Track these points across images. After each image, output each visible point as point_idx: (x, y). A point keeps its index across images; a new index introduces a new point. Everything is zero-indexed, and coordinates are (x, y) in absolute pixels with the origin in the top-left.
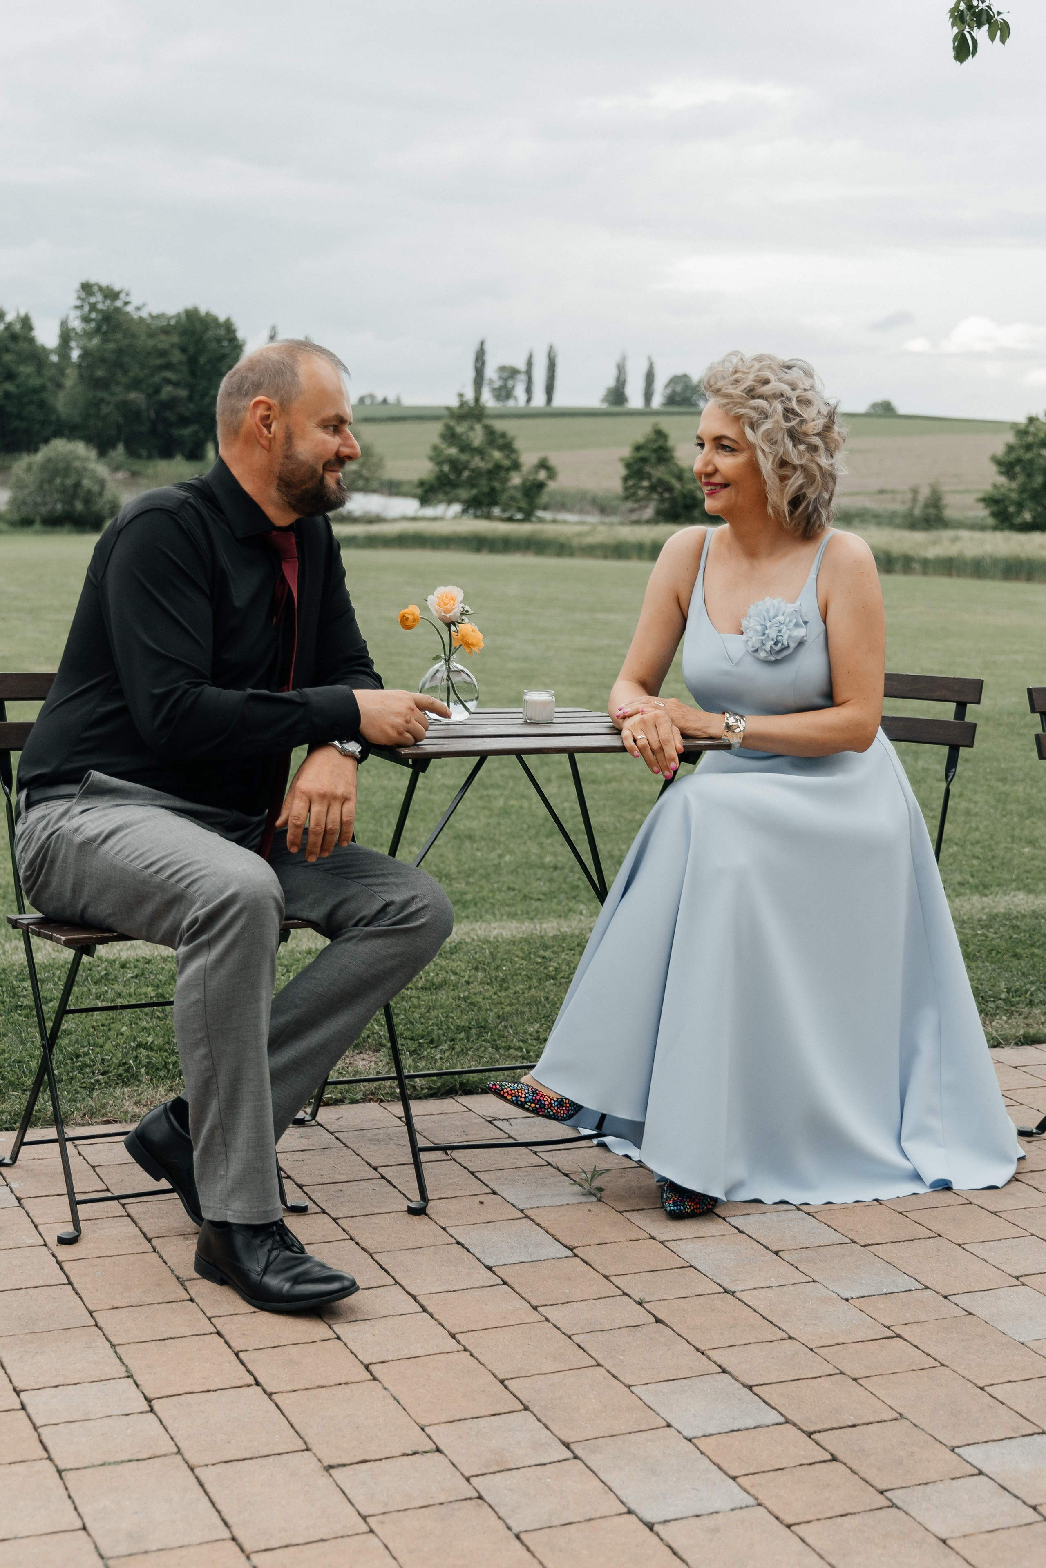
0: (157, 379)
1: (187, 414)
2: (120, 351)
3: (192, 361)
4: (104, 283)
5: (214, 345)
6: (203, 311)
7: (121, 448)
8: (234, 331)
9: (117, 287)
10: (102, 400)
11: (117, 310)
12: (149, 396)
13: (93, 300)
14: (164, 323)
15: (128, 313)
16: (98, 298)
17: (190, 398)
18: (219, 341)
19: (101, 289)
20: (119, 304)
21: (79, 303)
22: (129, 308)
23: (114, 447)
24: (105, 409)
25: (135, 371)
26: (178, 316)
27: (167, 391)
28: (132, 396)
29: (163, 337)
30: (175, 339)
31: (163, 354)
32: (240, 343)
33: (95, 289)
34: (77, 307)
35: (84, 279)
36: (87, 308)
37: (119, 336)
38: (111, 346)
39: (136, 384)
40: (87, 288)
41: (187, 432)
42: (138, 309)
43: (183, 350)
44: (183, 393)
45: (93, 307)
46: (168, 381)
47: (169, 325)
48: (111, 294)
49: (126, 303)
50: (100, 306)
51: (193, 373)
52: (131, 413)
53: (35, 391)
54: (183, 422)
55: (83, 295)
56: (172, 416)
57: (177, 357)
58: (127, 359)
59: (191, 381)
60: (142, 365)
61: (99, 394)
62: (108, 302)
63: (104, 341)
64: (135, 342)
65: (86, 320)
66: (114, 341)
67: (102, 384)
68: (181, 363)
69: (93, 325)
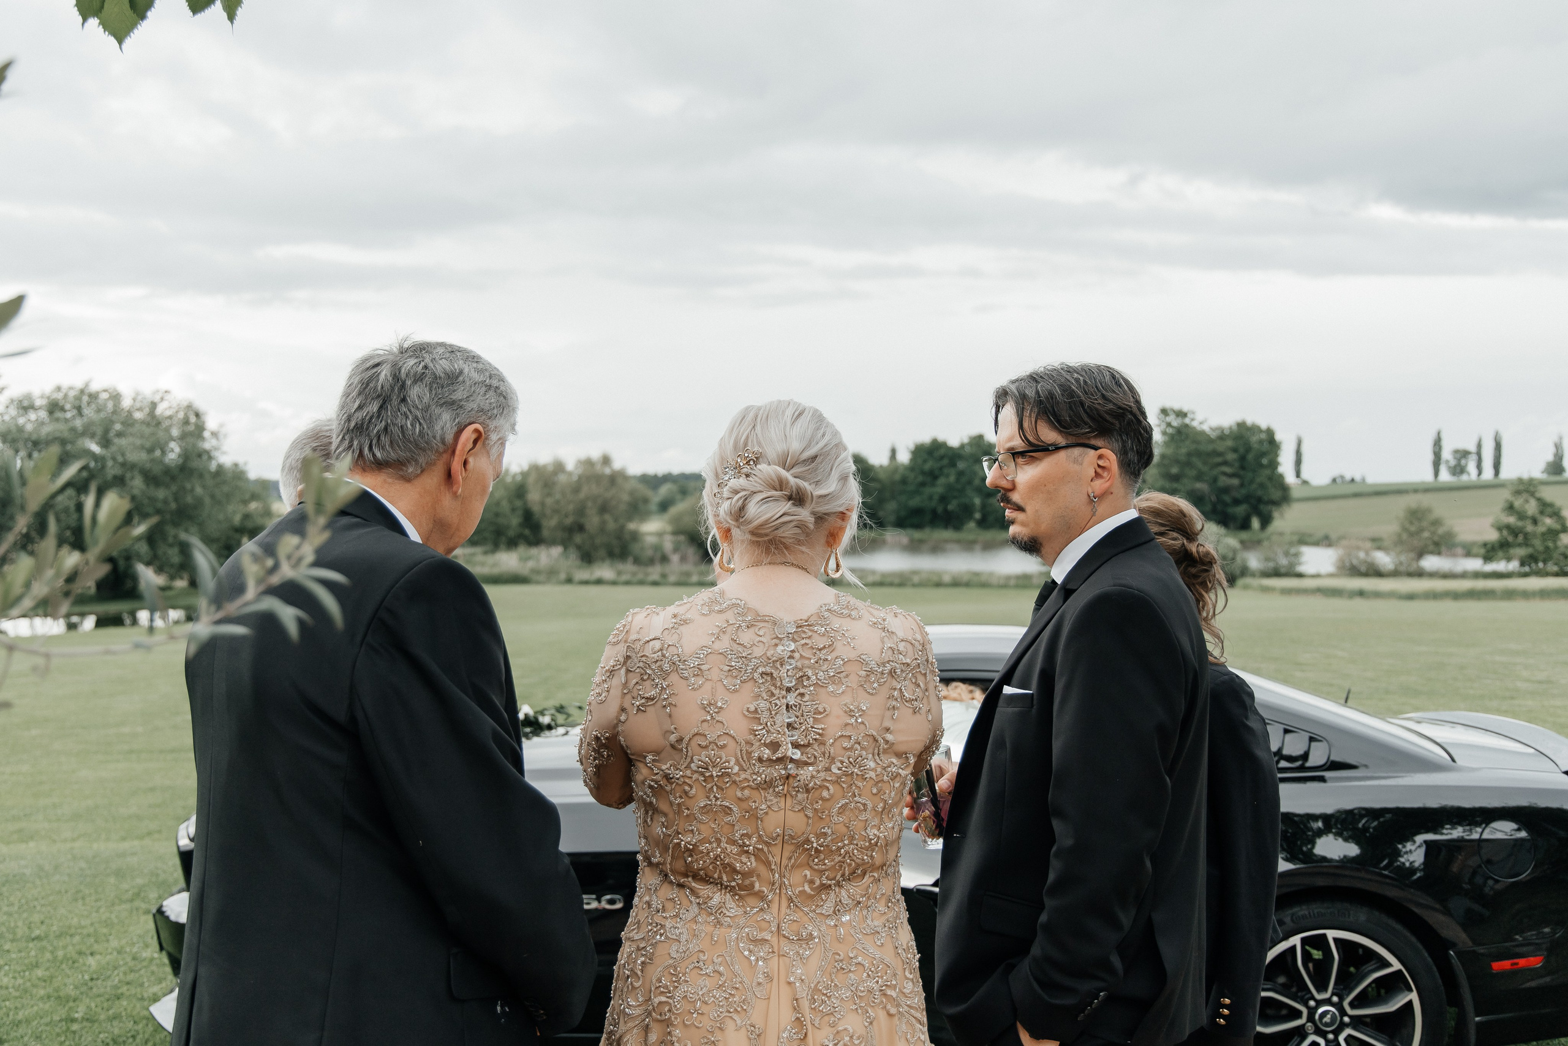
0: (1215, 472)
1: (1239, 497)
2: (1188, 454)
3: (1243, 458)
4: (1177, 406)
5: (1259, 446)
6: (1249, 422)
8: (1274, 436)
9: (1185, 409)
11: (1187, 426)
12: (1209, 486)
13: (1168, 419)
14: (1220, 433)
15: (1193, 427)
16: (1173, 417)
17: (1242, 485)
18: (1261, 442)
19: (1174, 411)
20: (1187, 421)
21: (1158, 422)
22: (1195, 424)
25: (1201, 467)
26: (1230, 428)
27: (1224, 481)
28: (1199, 485)
29: (1219, 443)
30: (1229, 443)
31: (1220, 454)
32: (1278, 443)
33: (1171, 413)
35: (1162, 406)
36: (1165, 425)
37: (1187, 443)
38: (1184, 451)
39: (1199, 477)
40: (1165, 411)
41: (1240, 510)
42: (1201, 424)
43: (1234, 451)
44: (1235, 482)
45: (1170, 424)
46: (1225, 474)
47: (1224, 434)
48: (1181, 414)
49: (1193, 420)
50: (1174, 424)
51: (1243, 468)
54: (1237, 502)
55: (1162, 416)
56: (1227, 498)
57: (1231, 456)
58: (1194, 460)
59: (1242, 473)
60: (1205, 463)
61: (1174, 485)
62: (1179, 420)
63: (1177, 448)
64: (1199, 447)
65: (1165, 434)
66: (1185, 447)
67: (1176, 478)
68: (1234, 460)
69: (1168, 438)
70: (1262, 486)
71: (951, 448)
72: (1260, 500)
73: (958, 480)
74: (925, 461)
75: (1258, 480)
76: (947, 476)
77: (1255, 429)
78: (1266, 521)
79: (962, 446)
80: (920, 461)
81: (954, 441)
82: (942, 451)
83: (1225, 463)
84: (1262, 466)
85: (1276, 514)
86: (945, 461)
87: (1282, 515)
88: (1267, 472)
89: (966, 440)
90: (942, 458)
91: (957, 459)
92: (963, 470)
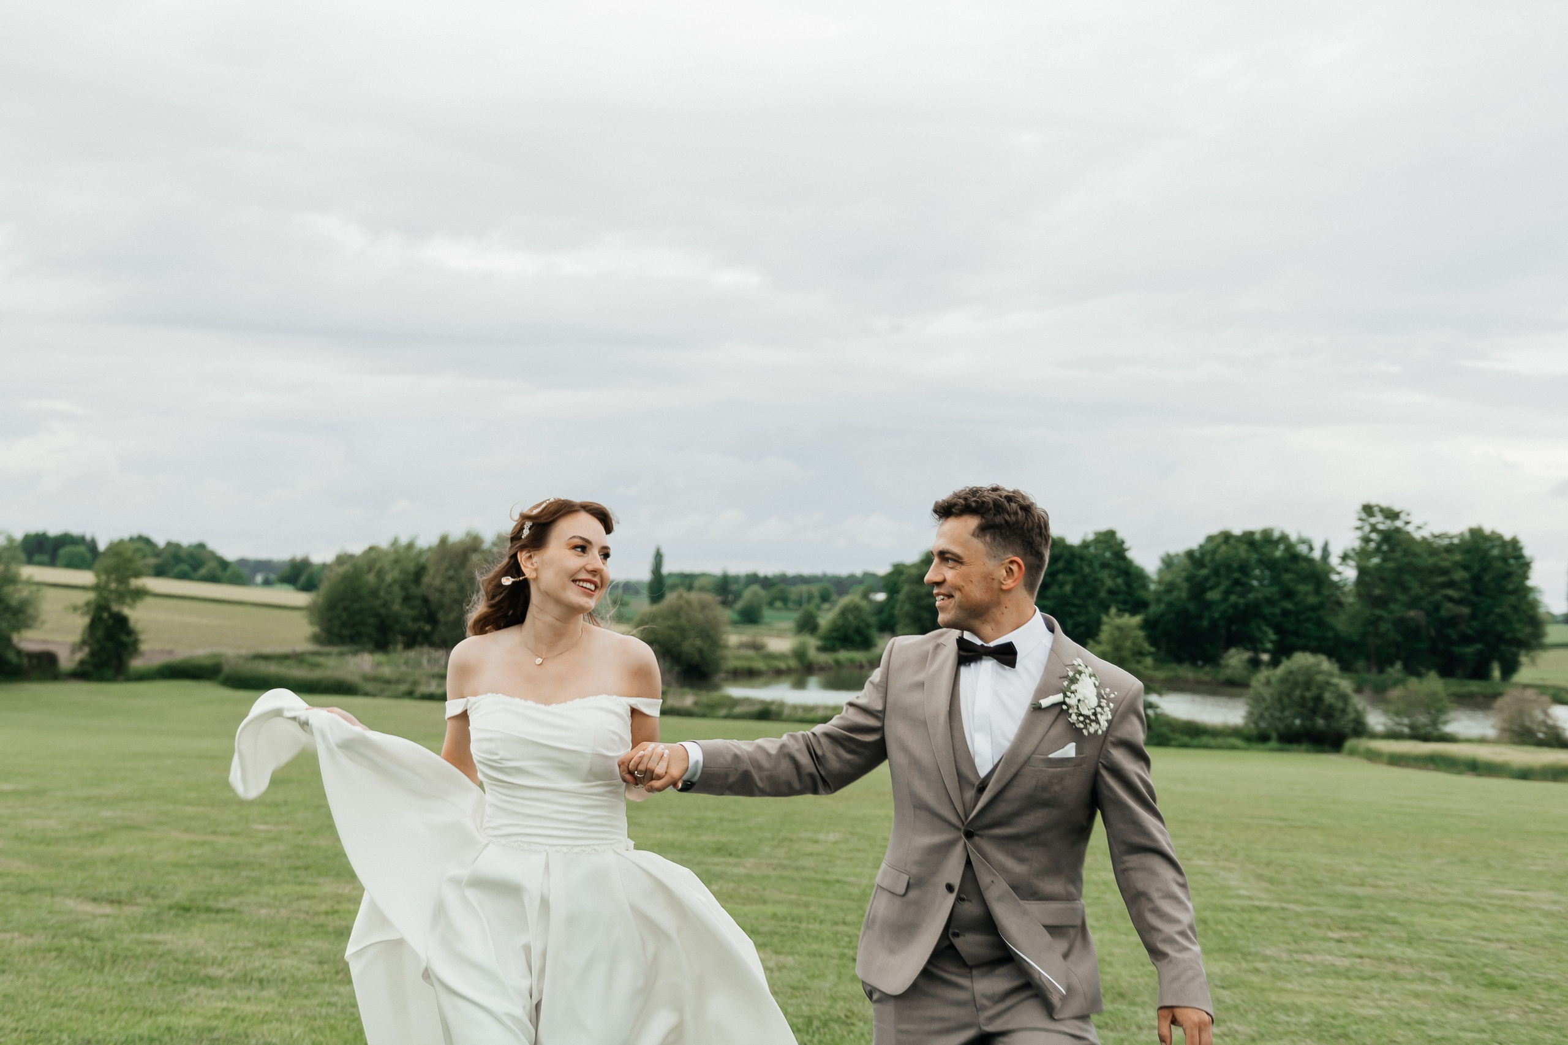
0: (1437, 597)
1: (1470, 632)
2: (1400, 570)
3: (1476, 579)
4: (1384, 504)
5: (1499, 564)
6: (1487, 529)
7: (1398, 666)
8: (1521, 549)
9: (1397, 508)
10: (1380, 618)
11: (1397, 530)
12: (1428, 614)
13: (1373, 520)
14: (1446, 542)
15: (1408, 533)
16: (1378, 518)
17: (1473, 616)
18: (1503, 557)
19: (1382, 510)
20: (1399, 523)
21: (1359, 524)
22: (1410, 528)
23: (1392, 665)
24: (1383, 627)
25: (1416, 588)
26: (1462, 534)
27: (1448, 609)
28: (1412, 613)
29: (1445, 555)
30: (1458, 557)
31: (1445, 572)
32: (1528, 560)
33: (1376, 509)
34: (1357, 528)
35: (1365, 502)
36: (1367, 528)
37: (1398, 554)
38: (1391, 565)
39: (1415, 603)
40: (1368, 509)
41: (1470, 650)
42: (1419, 528)
43: (1466, 568)
44: (1465, 610)
45: (1374, 529)
46: (1450, 599)
47: (1452, 544)
48: (1392, 515)
49: (1407, 523)
50: (1381, 527)
51: (1477, 592)
52: (1409, 631)
53: (1313, 608)
54: (1466, 639)
55: (1364, 516)
56: (1453, 634)
57: (1459, 575)
58: (1407, 577)
59: (1474, 598)
60: (1423, 583)
61: (1378, 612)
62: (1388, 522)
63: (1384, 560)
64: (1415, 561)
65: (1366, 540)
66: (1394, 560)
67: (1381, 602)
68: (1464, 581)
69: (1372, 545)
70: (1503, 617)
71: (1070, 548)
72: (1500, 638)
73: (1074, 592)
75: (1498, 610)
76: (1062, 585)
77: (1495, 539)
78: (1510, 668)
79: (1085, 545)
83: (1451, 584)
84: (1503, 591)
85: (1523, 659)
87: (1533, 662)
88: (1513, 599)
89: (1091, 537)
91: (1077, 562)
92: (1084, 577)
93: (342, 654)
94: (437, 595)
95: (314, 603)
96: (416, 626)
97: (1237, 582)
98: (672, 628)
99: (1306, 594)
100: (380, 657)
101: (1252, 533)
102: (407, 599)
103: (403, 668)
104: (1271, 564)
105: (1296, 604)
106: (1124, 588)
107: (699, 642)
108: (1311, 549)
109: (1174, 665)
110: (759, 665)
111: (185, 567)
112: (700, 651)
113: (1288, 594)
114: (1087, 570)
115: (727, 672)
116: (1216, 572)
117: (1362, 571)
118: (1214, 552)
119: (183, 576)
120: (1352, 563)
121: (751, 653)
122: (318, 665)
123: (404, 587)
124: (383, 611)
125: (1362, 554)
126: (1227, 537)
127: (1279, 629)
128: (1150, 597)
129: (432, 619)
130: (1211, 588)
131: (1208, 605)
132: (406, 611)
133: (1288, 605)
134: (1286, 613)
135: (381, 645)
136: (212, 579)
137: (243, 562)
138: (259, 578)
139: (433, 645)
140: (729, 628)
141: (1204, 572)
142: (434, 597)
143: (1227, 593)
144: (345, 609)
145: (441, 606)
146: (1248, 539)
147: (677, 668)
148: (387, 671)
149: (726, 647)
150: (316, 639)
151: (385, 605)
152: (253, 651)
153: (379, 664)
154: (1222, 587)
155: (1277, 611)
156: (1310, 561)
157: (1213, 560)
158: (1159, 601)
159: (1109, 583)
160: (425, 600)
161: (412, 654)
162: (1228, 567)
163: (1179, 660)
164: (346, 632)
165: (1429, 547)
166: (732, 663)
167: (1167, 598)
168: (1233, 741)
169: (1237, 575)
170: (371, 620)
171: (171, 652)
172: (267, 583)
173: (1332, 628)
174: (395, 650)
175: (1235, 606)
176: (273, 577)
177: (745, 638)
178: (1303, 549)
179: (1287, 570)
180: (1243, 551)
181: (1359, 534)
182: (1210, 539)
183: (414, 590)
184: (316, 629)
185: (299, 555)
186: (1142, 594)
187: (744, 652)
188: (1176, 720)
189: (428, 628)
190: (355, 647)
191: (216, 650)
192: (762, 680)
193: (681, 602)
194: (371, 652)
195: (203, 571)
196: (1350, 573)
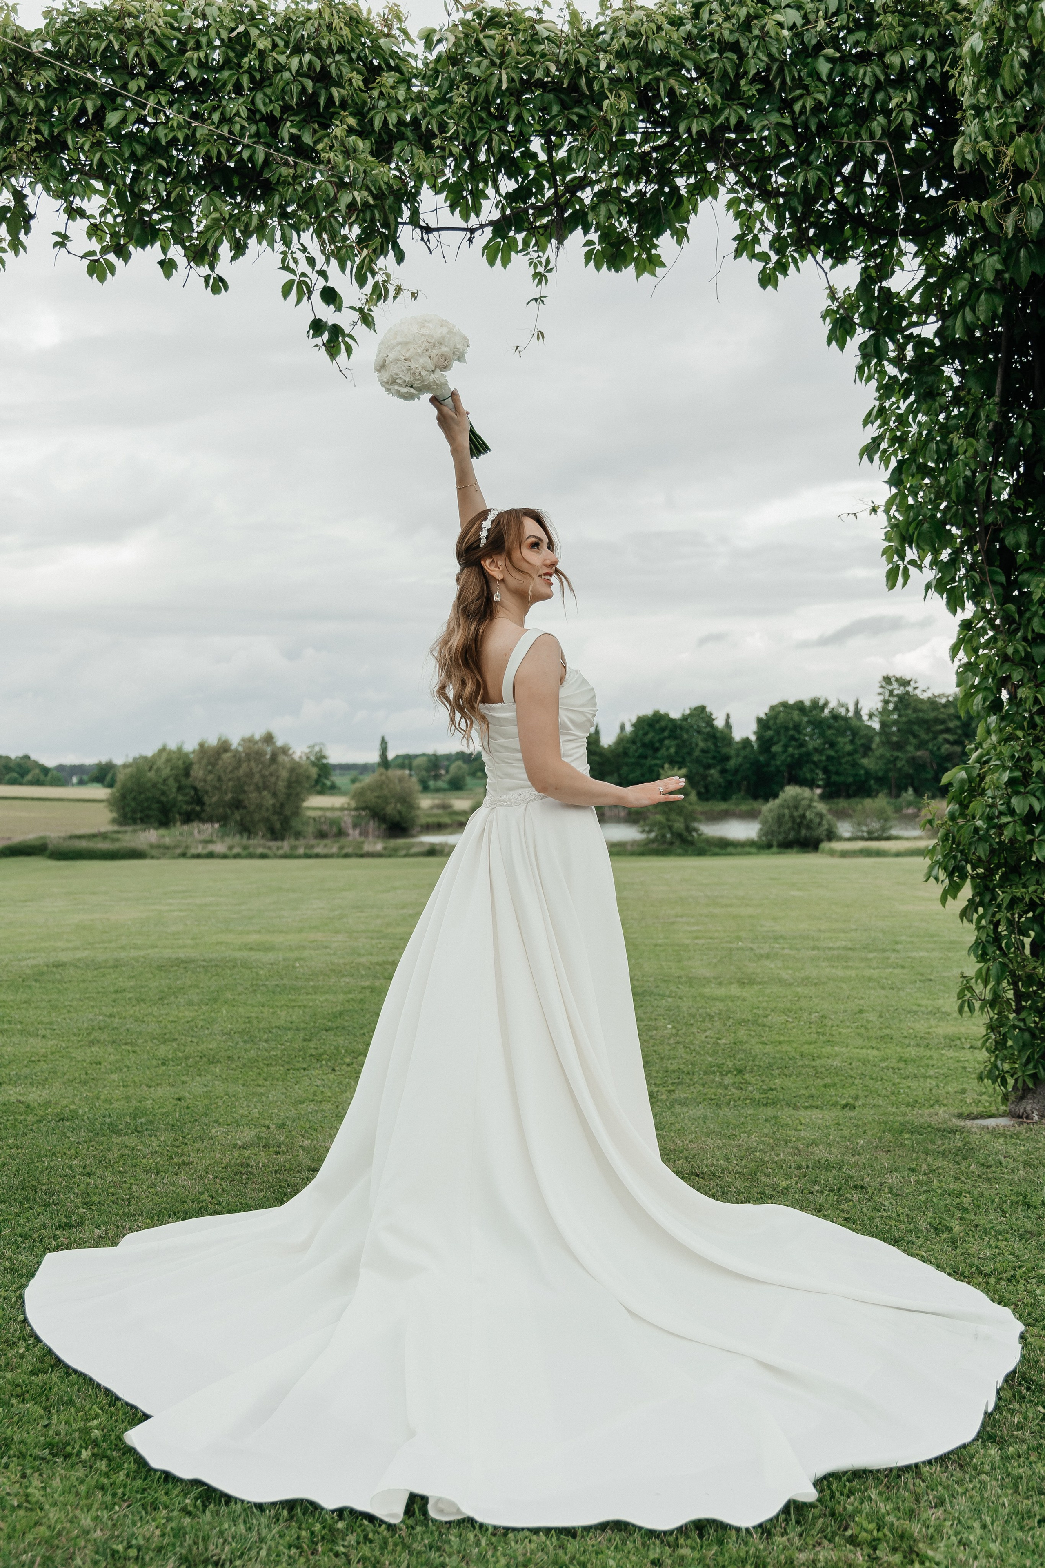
0: (938, 740)
2: (910, 722)
3: (965, 725)
4: (898, 676)
7: (910, 791)
9: (908, 678)
10: (897, 758)
11: (907, 693)
12: (932, 754)
13: (890, 688)
14: (943, 700)
15: (916, 695)
16: (895, 685)
19: (897, 680)
20: (910, 689)
21: (881, 691)
22: (918, 692)
23: (906, 790)
24: (899, 764)
25: (923, 735)
26: (954, 694)
27: (946, 749)
28: (919, 753)
29: (942, 710)
30: (952, 710)
31: (943, 722)
33: (893, 679)
34: (881, 694)
35: (885, 675)
36: (887, 693)
37: (909, 712)
38: (904, 719)
39: (921, 745)
40: (887, 680)
42: (925, 691)
43: (958, 718)
44: (958, 749)
45: (891, 692)
46: (947, 741)
47: (947, 701)
48: (905, 683)
49: (916, 688)
50: (895, 692)
52: (919, 766)
53: (850, 754)
55: (884, 684)
57: (953, 724)
58: (916, 727)
60: (928, 730)
61: (895, 754)
62: (902, 688)
63: (899, 716)
64: (921, 715)
65: (886, 702)
66: (906, 715)
67: (899, 746)
68: (958, 727)
69: (891, 706)
71: (673, 721)
73: (676, 753)
74: (646, 734)
76: (668, 749)
79: (685, 718)
80: (641, 732)
81: (675, 714)
82: (663, 724)
83: (948, 730)
86: (666, 734)
89: (687, 712)
90: (663, 730)
91: (678, 732)
92: (684, 742)
93: (134, 831)
94: (202, 784)
95: (112, 794)
96: (189, 808)
97: (793, 738)
98: (378, 797)
99: (845, 744)
100: (162, 831)
101: (801, 702)
102: (180, 788)
103: (180, 838)
104: (819, 725)
105: (836, 752)
106: (713, 747)
107: (399, 806)
108: (848, 710)
109: (751, 801)
110: (446, 820)
111: (15, 775)
112: (400, 812)
113: (832, 745)
114: (685, 736)
115: (422, 826)
116: (778, 733)
117: (883, 724)
118: (775, 718)
119: (13, 782)
120: (877, 719)
121: (440, 811)
122: (118, 840)
123: (177, 780)
124: (164, 799)
125: (884, 712)
126: (785, 705)
127: (825, 771)
128: (733, 752)
129: (200, 802)
130: (775, 744)
131: (773, 756)
132: (180, 798)
133: (831, 753)
134: (829, 758)
135: (164, 821)
136: (37, 782)
137: (61, 768)
138: (75, 780)
139: (203, 821)
140: (420, 795)
141: (770, 733)
142: (200, 785)
143: (786, 746)
144: (134, 799)
145: (207, 792)
146: (800, 706)
147: (383, 826)
148: (167, 841)
149: (419, 808)
150: (114, 821)
151: (163, 793)
152: (69, 834)
153: (163, 836)
154: (782, 743)
155: (824, 758)
156: (846, 719)
157: (775, 723)
158: (738, 755)
159: (702, 745)
160: (195, 789)
161: (186, 827)
162: (787, 729)
163: (755, 797)
164: (139, 815)
165: (932, 703)
166: (423, 820)
167: (743, 753)
168: (747, 849)
169: (792, 732)
170: (155, 806)
171: (9, 838)
172: (81, 783)
173: (863, 767)
174: (174, 825)
175: (792, 755)
176: (85, 778)
177: (437, 802)
178: (842, 711)
179: (830, 727)
180: (796, 716)
181: (881, 697)
182: (772, 708)
183: (185, 782)
184: (114, 815)
185: (104, 760)
186: (725, 750)
187: (436, 811)
188: (713, 838)
189: (198, 808)
190: (144, 826)
191: (42, 834)
192: (449, 830)
193: (383, 777)
194: (157, 828)
195: (29, 777)
196: (876, 725)
